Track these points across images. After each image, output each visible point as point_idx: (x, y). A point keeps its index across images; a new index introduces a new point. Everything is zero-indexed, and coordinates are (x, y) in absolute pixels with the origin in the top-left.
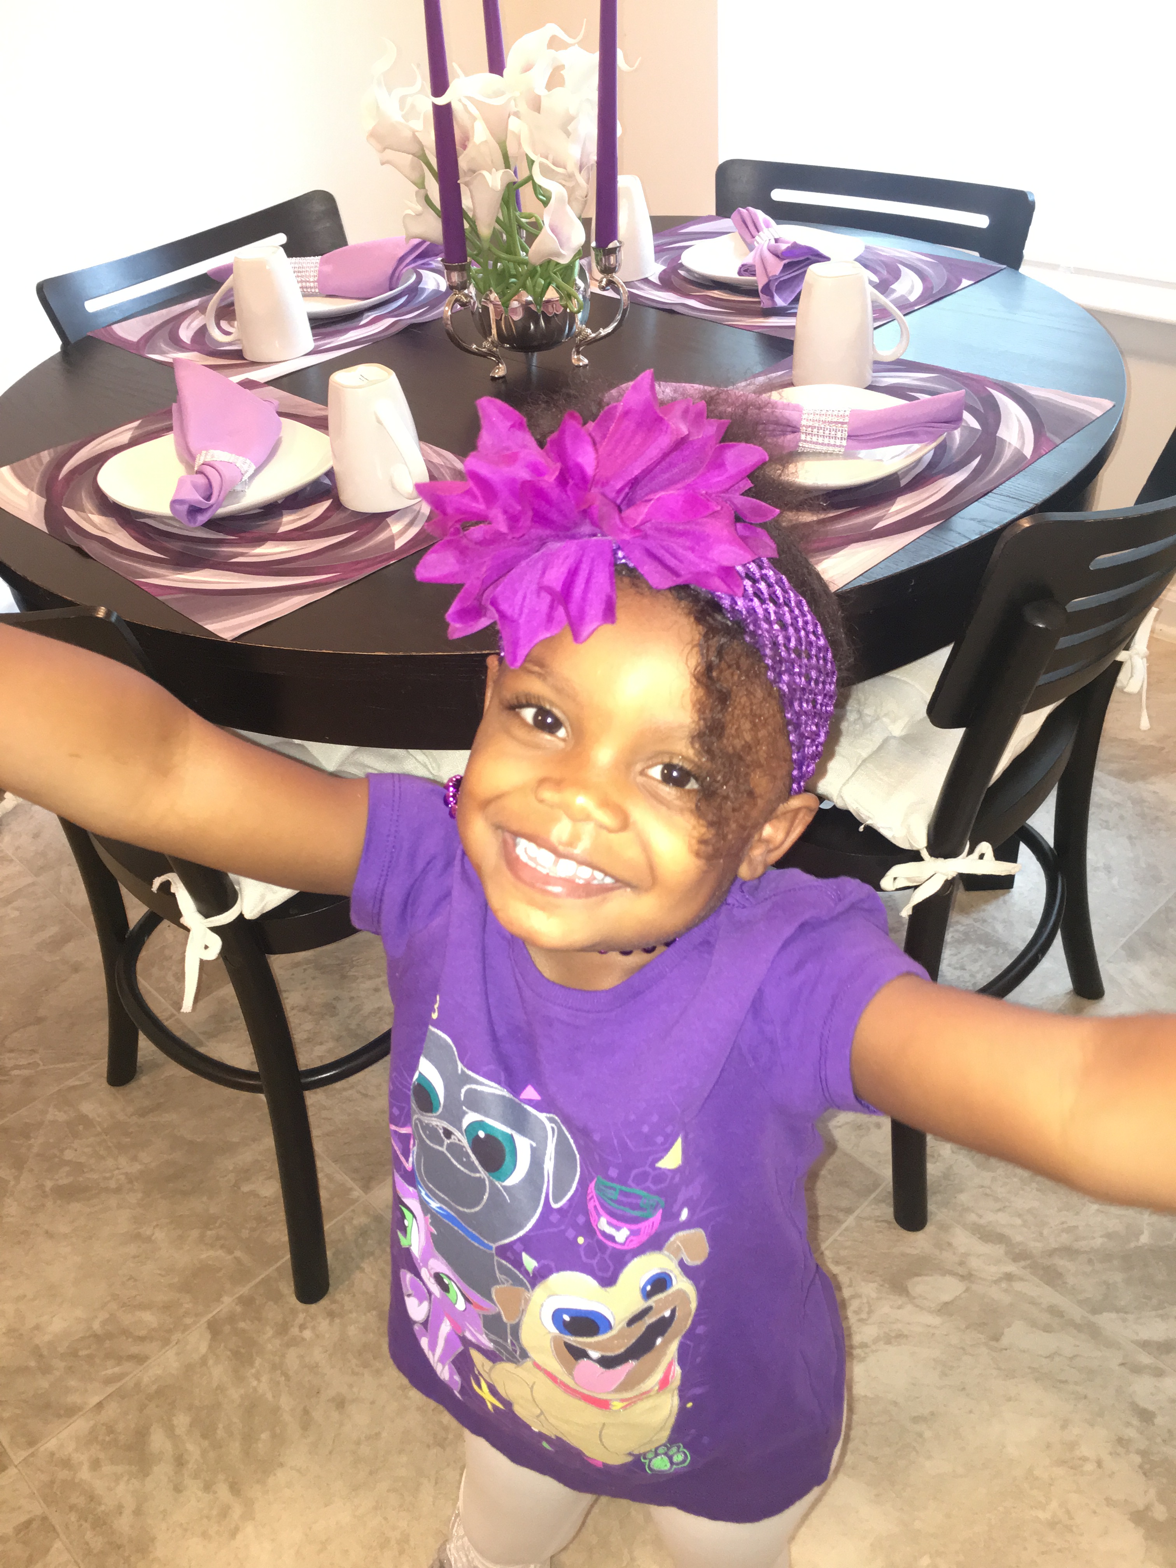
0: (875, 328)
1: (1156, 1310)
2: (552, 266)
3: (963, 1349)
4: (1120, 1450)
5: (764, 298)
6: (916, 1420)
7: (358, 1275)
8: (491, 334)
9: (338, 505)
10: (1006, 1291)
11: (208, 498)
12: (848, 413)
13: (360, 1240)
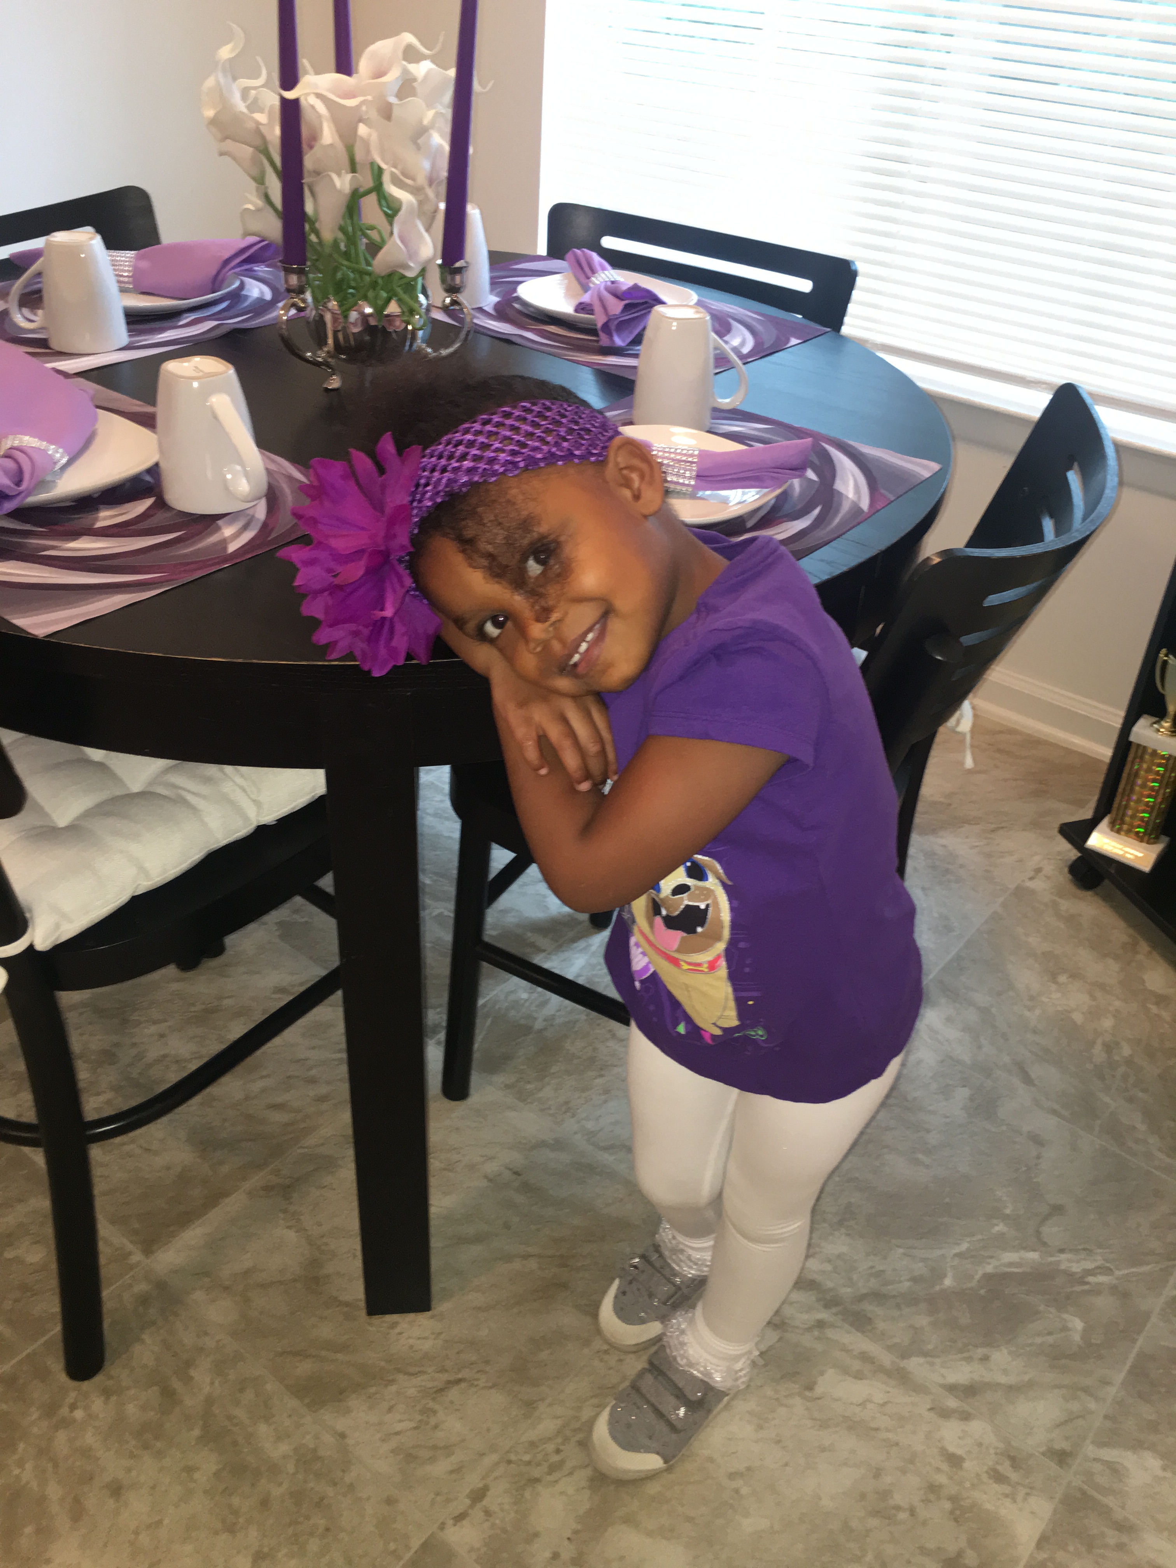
0: (717, 374)
1: (962, 1353)
2: (396, 278)
3: (777, 1399)
4: (932, 1497)
5: (604, 338)
6: (732, 1476)
7: (137, 1348)
8: (326, 344)
9: (161, 504)
10: (817, 1338)
11: (18, 483)
12: (696, 453)
13: (141, 1309)
